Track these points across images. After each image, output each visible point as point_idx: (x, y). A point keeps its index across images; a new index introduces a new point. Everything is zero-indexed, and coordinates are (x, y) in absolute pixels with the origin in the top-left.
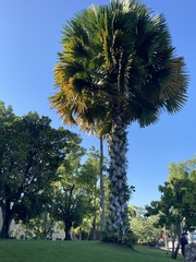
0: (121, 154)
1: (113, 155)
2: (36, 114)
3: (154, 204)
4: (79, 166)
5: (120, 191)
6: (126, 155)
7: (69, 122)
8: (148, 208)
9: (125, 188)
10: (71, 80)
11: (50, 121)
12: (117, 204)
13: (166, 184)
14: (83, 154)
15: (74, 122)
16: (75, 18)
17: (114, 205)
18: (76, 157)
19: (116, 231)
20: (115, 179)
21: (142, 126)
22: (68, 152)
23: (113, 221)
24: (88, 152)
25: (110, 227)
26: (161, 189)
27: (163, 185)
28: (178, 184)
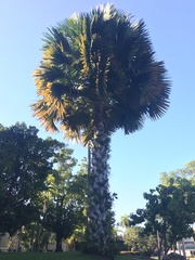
0: (104, 160)
1: (95, 161)
2: (24, 125)
3: (139, 211)
4: (71, 176)
5: (101, 198)
6: (109, 162)
7: (50, 130)
8: (133, 216)
9: (107, 195)
10: (49, 84)
11: (37, 131)
12: (99, 212)
13: (152, 191)
14: (74, 164)
15: (56, 129)
16: (56, 26)
17: (96, 214)
18: (67, 167)
19: (96, 240)
20: (96, 186)
21: (126, 133)
22: (55, 161)
23: (94, 231)
24: (80, 162)
25: (90, 237)
26: (146, 196)
27: (149, 192)
28: (164, 191)
